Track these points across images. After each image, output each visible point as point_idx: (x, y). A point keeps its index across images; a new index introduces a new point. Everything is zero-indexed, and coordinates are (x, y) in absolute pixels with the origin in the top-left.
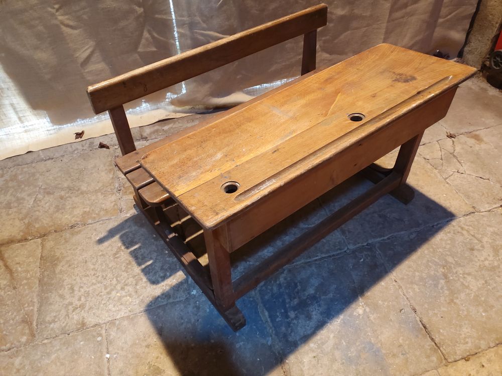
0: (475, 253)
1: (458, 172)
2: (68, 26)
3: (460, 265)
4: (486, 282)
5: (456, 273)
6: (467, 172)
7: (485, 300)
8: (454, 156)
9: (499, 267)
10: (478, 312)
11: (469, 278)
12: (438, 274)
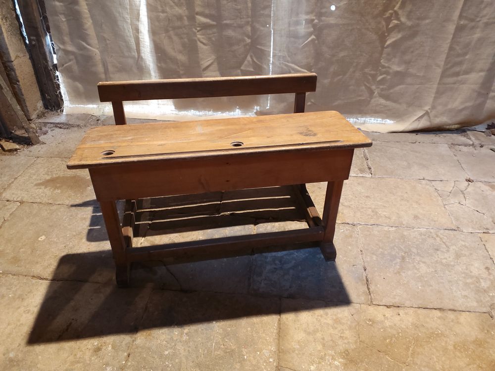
0: (438, 252)
1: (459, 203)
2: (202, 42)
3: (420, 255)
4: (436, 271)
5: (414, 259)
6: (467, 205)
7: (427, 280)
8: (463, 193)
9: (453, 266)
10: (416, 285)
11: (422, 265)
12: (397, 255)
